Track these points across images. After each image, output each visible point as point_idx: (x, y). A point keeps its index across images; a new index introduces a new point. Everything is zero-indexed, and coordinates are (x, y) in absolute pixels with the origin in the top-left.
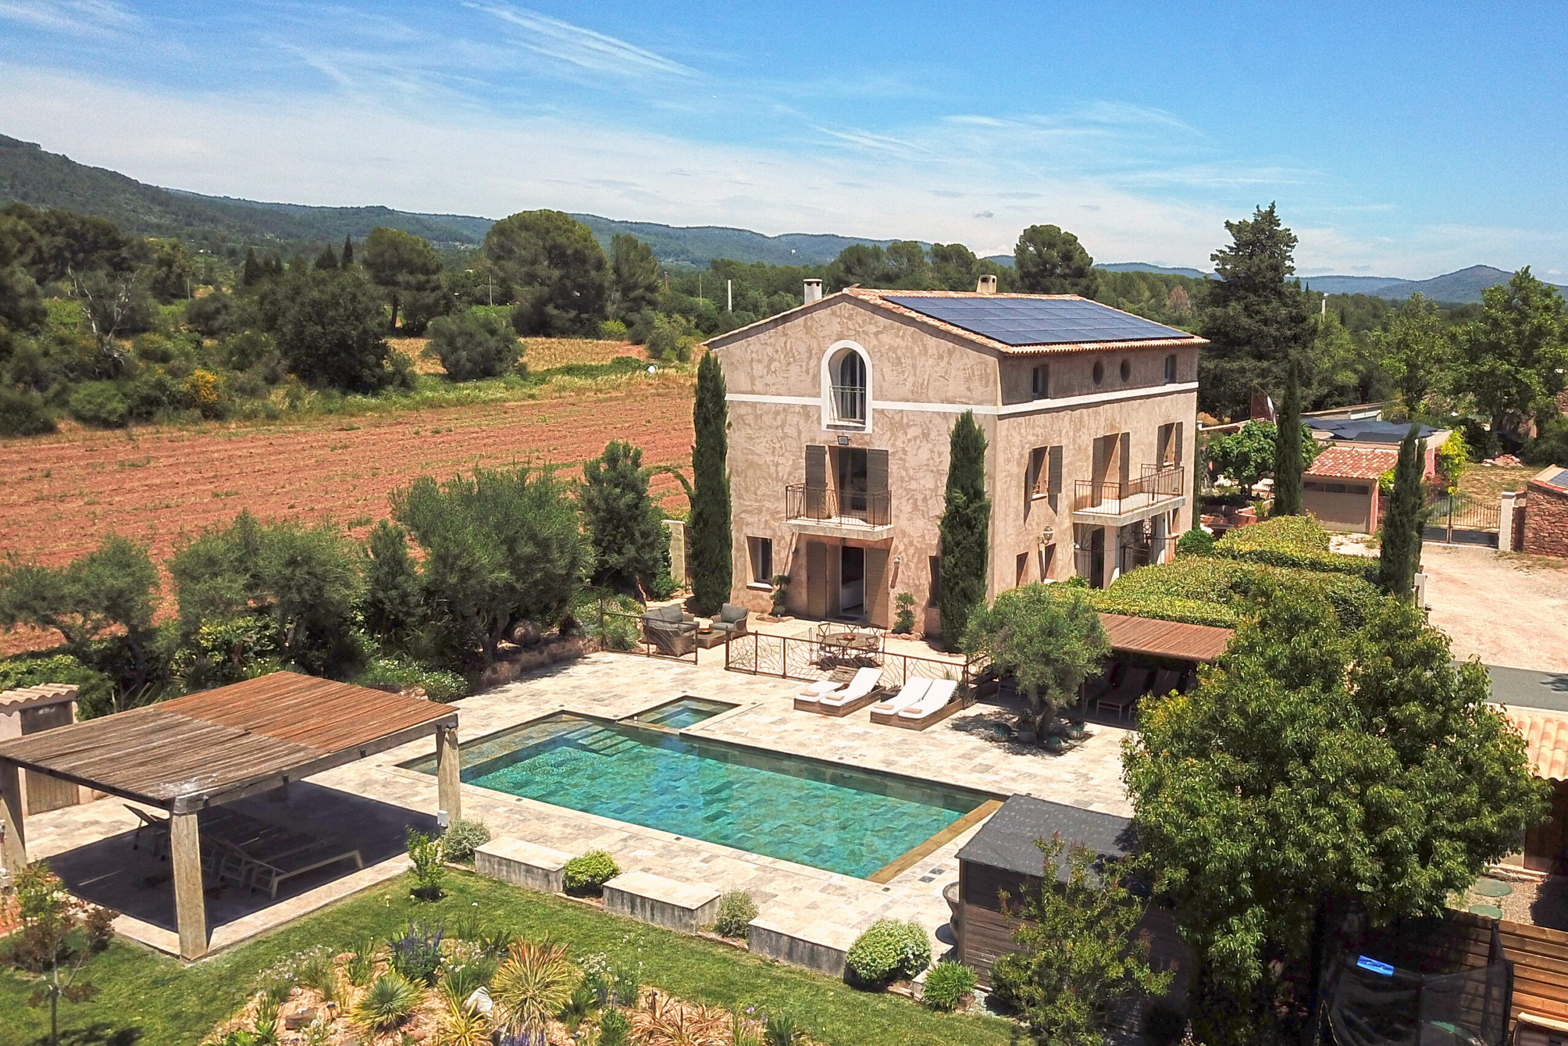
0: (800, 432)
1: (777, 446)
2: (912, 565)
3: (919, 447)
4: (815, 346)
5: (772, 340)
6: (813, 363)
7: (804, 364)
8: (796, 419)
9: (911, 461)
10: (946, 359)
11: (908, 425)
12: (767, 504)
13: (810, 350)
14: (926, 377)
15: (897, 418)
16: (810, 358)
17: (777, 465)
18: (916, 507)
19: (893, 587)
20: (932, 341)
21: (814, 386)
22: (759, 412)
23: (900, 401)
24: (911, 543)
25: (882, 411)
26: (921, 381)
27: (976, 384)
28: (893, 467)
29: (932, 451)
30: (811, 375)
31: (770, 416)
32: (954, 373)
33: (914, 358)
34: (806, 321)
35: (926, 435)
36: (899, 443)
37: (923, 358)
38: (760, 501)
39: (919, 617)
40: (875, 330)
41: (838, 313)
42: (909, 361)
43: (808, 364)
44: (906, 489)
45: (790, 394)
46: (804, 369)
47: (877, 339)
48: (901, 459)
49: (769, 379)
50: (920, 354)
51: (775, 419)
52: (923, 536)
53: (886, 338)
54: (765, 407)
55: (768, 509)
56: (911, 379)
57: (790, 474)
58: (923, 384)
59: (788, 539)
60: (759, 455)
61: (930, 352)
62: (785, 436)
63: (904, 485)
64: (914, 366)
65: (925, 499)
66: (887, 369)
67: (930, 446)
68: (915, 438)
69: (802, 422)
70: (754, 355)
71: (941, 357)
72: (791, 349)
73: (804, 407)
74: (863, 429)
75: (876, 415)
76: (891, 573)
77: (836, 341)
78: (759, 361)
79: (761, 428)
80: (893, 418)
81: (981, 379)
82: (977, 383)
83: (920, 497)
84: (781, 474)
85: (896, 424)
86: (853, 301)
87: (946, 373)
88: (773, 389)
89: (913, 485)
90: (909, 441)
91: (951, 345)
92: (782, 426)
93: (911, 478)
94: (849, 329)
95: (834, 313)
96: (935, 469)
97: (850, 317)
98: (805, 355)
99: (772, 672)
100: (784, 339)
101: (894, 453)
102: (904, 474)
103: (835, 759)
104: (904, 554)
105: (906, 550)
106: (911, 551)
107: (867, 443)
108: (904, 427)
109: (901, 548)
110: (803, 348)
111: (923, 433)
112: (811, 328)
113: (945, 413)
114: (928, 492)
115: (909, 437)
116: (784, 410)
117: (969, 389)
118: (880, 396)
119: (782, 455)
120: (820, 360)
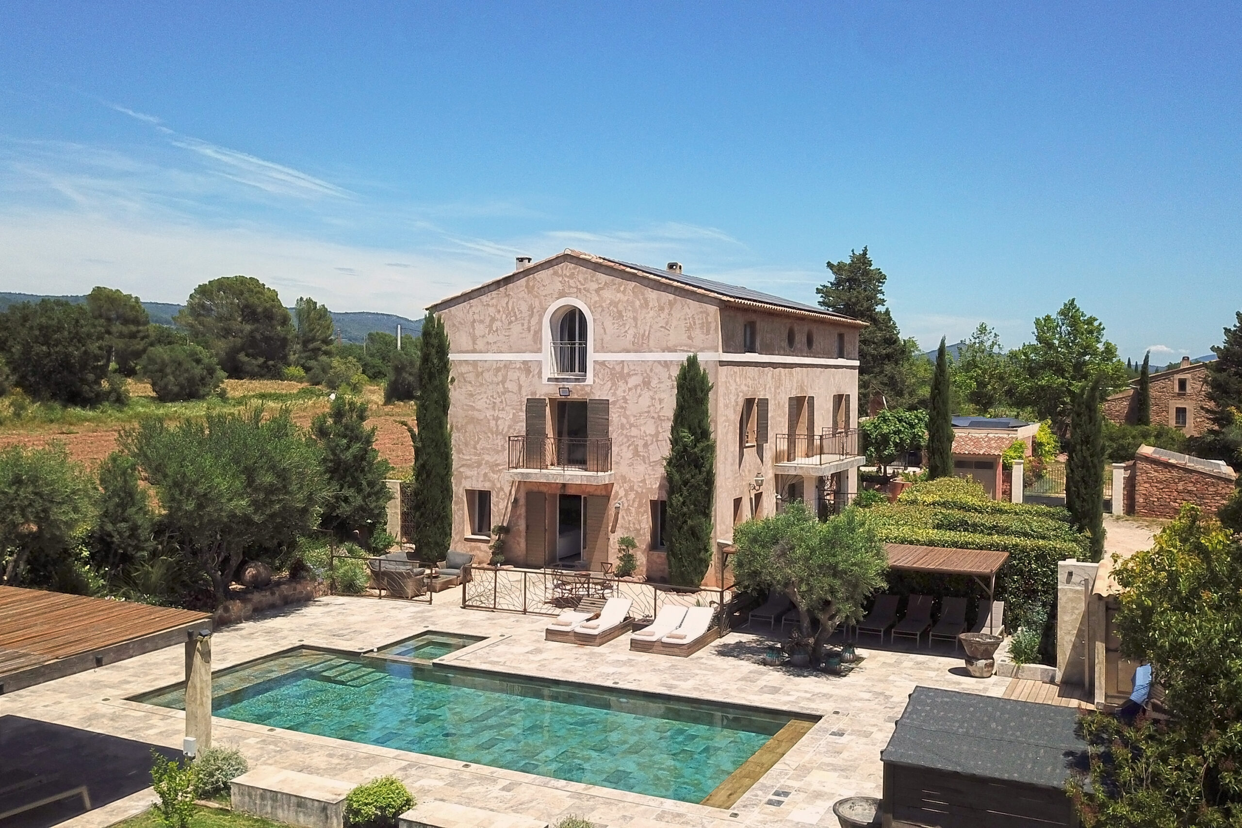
0: (520, 387)
1: (498, 400)
2: (633, 510)
3: (640, 396)
4: (537, 304)
5: (494, 301)
6: (534, 321)
7: (526, 322)
8: (517, 374)
9: (632, 409)
10: (666, 311)
11: (629, 375)
12: (487, 458)
13: (531, 308)
14: (647, 328)
15: (618, 368)
16: (531, 316)
17: (497, 419)
18: (636, 453)
19: (613, 532)
20: (652, 295)
21: (535, 342)
22: (480, 370)
23: (620, 352)
24: (632, 489)
25: (603, 363)
26: (642, 332)
27: (697, 333)
28: (614, 415)
29: (653, 398)
30: (532, 332)
31: (491, 373)
32: (674, 323)
33: (635, 311)
34: (527, 281)
35: (647, 383)
36: (620, 393)
37: (644, 311)
38: (479, 455)
39: (641, 559)
40: (596, 286)
41: (560, 272)
42: (630, 314)
43: (529, 322)
44: (626, 436)
45: (511, 351)
46: (526, 326)
47: (599, 295)
48: (622, 407)
49: (491, 338)
50: (641, 306)
51: (496, 376)
52: (644, 481)
53: (607, 294)
54: (487, 365)
55: (487, 462)
56: (631, 332)
57: (510, 427)
58: (644, 335)
59: (507, 490)
60: (479, 411)
61: (651, 305)
62: (506, 391)
63: (625, 432)
64: (635, 319)
65: (646, 445)
66: (608, 323)
67: (651, 393)
68: (636, 387)
69: (523, 377)
70: (476, 317)
71: (662, 309)
72: (513, 309)
73: (525, 362)
74: (584, 380)
75: (598, 367)
76: (612, 519)
77: (558, 299)
78: (481, 322)
79: (482, 385)
80: (614, 368)
81: (701, 328)
82: (698, 331)
83: (641, 443)
84: (501, 428)
85: (618, 374)
86: (575, 261)
87: (667, 323)
88: (494, 347)
89: (634, 432)
90: (630, 389)
91: (671, 297)
92: (503, 382)
93: (631, 425)
94: (570, 287)
95: (556, 273)
96: (656, 416)
97: (572, 276)
98: (526, 314)
99: (512, 608)
100: (506, 300)
101: (615, 403)
102: (624, 421)
103: (609, 683)
104: (624, 499)
105: (626, 495)
106: (632, 495)
107: (587, 394)
108: (624, 377)
109: (622, 493)
110: (524, 307)
111: (644, 382)
112: (533, 286)
113: (665, 362)
114: (649, 438)
115: (630, 385)
116: (505, 366)
117: (690, 338)
118: (601, 348)
119: (503, 410)
120: (541, 317)
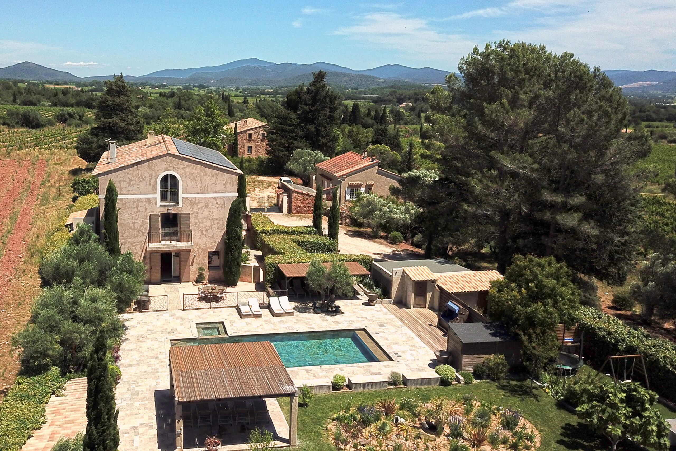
0: (146, 209)
1: (134, 215)
2: (201, 256)
3: (204, 211)
4: (154, 173)
5: (131, 172)
8: (144, 203)
9: (200, 216)
10: (215, 177)
13: (151, 176)
14: (207, 184)
17: (134, 223)
18: (202, 234)
19: (192, 265)
20: (209, 171)
21: (153, 190)
23: (195, 193)
25: (187, 198)
28: (192, 219)
29: (209, 212)
30: (152, 185)
32: (219, 182)
33: (201, 177)
34: (148, 164)
36: (195, 210)
40: (183, 167)
43: (150, 181)
44: (198, 227)
45: (140, 194)
46: (148, 183)
47: (184, 170)
48: (196, 216)
49: (130, 188)
50: (204, 175)
51: (133, 204)
52: (206, 244)
53: (187, 170)
55: (129, 242)
56: (199, 185)
57: (141, 226)
58: (205, 187)
59: (140, 253)
61: (208, 175)
62: (139, 211)
64: (201, 180)
65: (206, 230)
66: (189, 182)
68: (202, 207)
69: (147, 205)
72: (141, 176)
73: (148, 198)
74: (178, 205)
75: (184, 200)
76: (191, 260)
77: (164, 171)
78: (124, 181)
80: (192, 200)
82: (229, 185)
84: (136, 227)
85: (193, 203)
86: (172, 156)
87: (215, 182)
88: (132, 192)
91: (217, 172)
92: (137, 207)
94: (170, 166)
95: (163, 161)
96: (211, 218)
97: (171, 162)
98: (148, 178)
100: (138, 171)
101: (192, 214)
103: (295, 331)
104: (197, 252)
106: (201, 250)
107: (180, 211)
108: (197, 204)
109: (196, 250)
110: (147, 175)
111: (206, 205)
112: (152, 166)
113: (215, 197)
115: (199, 207)
116: (138, 200)
117: (225, 187)
118: (185, 192)
119: (137, 219)
120: (156, 180)
